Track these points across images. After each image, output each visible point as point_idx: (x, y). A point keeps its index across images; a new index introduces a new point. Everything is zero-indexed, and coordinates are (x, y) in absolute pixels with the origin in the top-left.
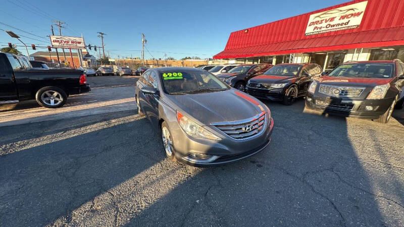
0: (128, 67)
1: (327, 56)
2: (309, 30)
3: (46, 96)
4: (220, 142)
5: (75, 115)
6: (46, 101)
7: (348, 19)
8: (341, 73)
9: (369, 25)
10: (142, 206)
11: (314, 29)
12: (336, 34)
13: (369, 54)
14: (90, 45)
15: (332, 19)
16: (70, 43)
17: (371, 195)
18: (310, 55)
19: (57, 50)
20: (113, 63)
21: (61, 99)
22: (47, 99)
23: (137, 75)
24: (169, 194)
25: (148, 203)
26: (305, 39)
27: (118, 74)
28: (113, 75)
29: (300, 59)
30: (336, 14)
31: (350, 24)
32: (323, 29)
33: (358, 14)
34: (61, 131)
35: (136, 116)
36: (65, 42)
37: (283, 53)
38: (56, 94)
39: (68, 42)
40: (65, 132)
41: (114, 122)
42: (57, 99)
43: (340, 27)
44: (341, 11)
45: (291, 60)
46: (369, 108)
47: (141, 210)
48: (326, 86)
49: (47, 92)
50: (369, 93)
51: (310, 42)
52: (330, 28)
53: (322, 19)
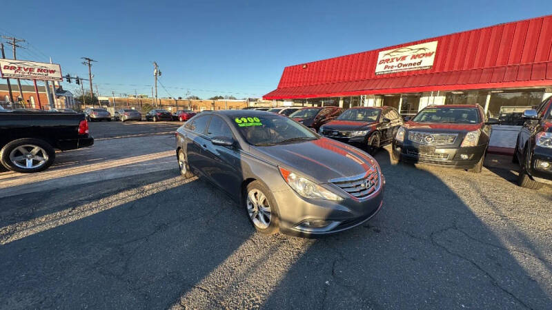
0: (133, 108)
1: (401, 99)
2: (380, 69)
3: (18, 153)
4: (342, 203)
5: (75, 181)
6: (18, 162)
7: (421, 59)
8: (423, 119)
9: (442, 67)
10: (257, 300)
11: (385, 68)
12: (409, 75)
13: (445, 98)
14: (69, 76)
15: (404, 58)
16: (36, 71)
17: (504, 250)
18: (382, 97)
19: (19, 82)
20: (106, 103)
21: (46, 157)
22: (21, 158)
23: (148, 120)
24: (286, 279)
25: (264, 294)
26: (375, 79)
27: (117, 119)
28: (109, 120)
29: (371, 102)
30: (406, 52)
31: (422, 65)
32: (394, 68)
33: (430, 54)
34: (66, 207)
35: (179, 178)
36: (26, 70)
37: (351, 94)
38: (36, 149)
39: (31, 70)
40: (74, 209)
41: (150, 189)
42: (38, 158)
43: (412, 67)
44: (412, 50)
45: (363, 102)
46: (465, 157)
47: (259, 304)
48: (417, 133)
49: (21, 148)
50: (463, 140)
51: (382, 82)
52: (402, 68)
53: (393, 57)
